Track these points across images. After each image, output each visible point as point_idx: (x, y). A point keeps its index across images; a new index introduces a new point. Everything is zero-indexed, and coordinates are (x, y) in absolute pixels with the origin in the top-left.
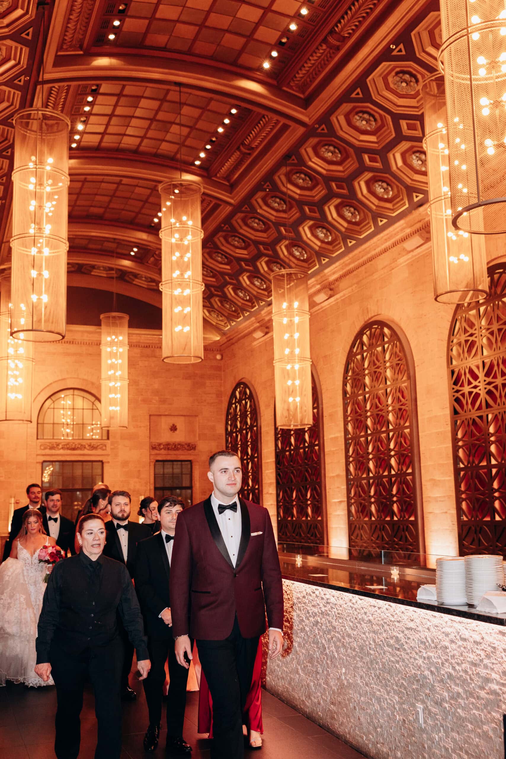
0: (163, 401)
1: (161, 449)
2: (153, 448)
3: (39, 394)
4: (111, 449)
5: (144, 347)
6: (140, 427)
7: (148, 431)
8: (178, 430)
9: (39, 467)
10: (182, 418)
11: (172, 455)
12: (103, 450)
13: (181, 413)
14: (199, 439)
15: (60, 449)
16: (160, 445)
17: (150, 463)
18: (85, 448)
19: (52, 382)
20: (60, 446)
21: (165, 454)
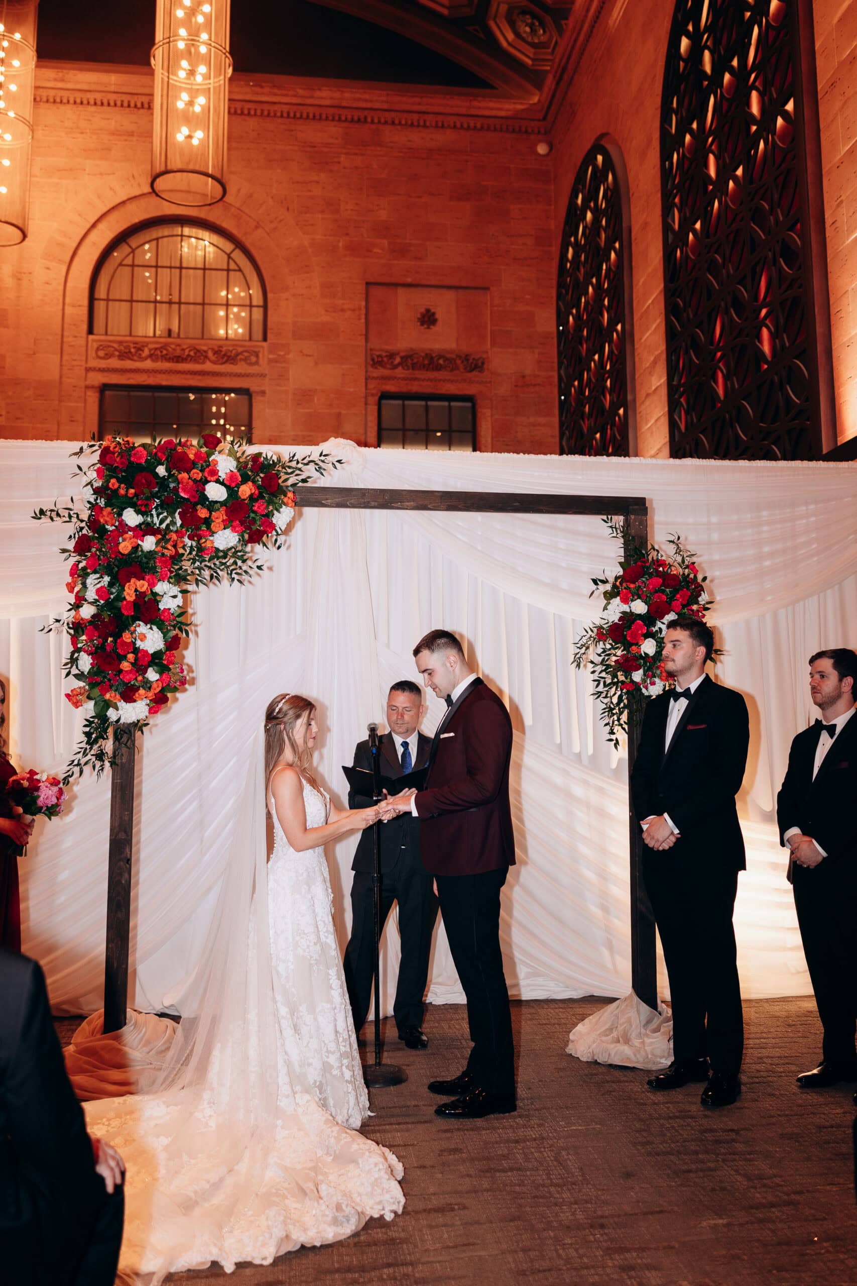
0: (401, 251)
1: (395, 367)
2: (376, 361)
3: (94, 226)
4: (271, 361)
5: (352, 121)
6: (343, 310)
7: (363, 321)
8: (440, 323)
9: (93, 399)
10: (450, 295)
11: (424, 383)
12: (251, 364)
13: (448, 281)
14: (494, 344)
15: (146, 359)
16: (392, 356)
17: (366, 397)
18: (206, 357)
19: (125, 198)
20: (146, 352)
21: (404, 379)
